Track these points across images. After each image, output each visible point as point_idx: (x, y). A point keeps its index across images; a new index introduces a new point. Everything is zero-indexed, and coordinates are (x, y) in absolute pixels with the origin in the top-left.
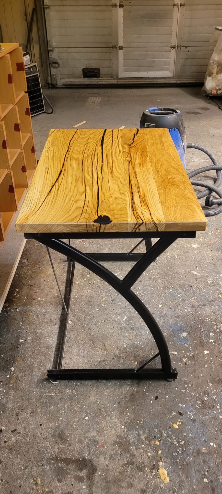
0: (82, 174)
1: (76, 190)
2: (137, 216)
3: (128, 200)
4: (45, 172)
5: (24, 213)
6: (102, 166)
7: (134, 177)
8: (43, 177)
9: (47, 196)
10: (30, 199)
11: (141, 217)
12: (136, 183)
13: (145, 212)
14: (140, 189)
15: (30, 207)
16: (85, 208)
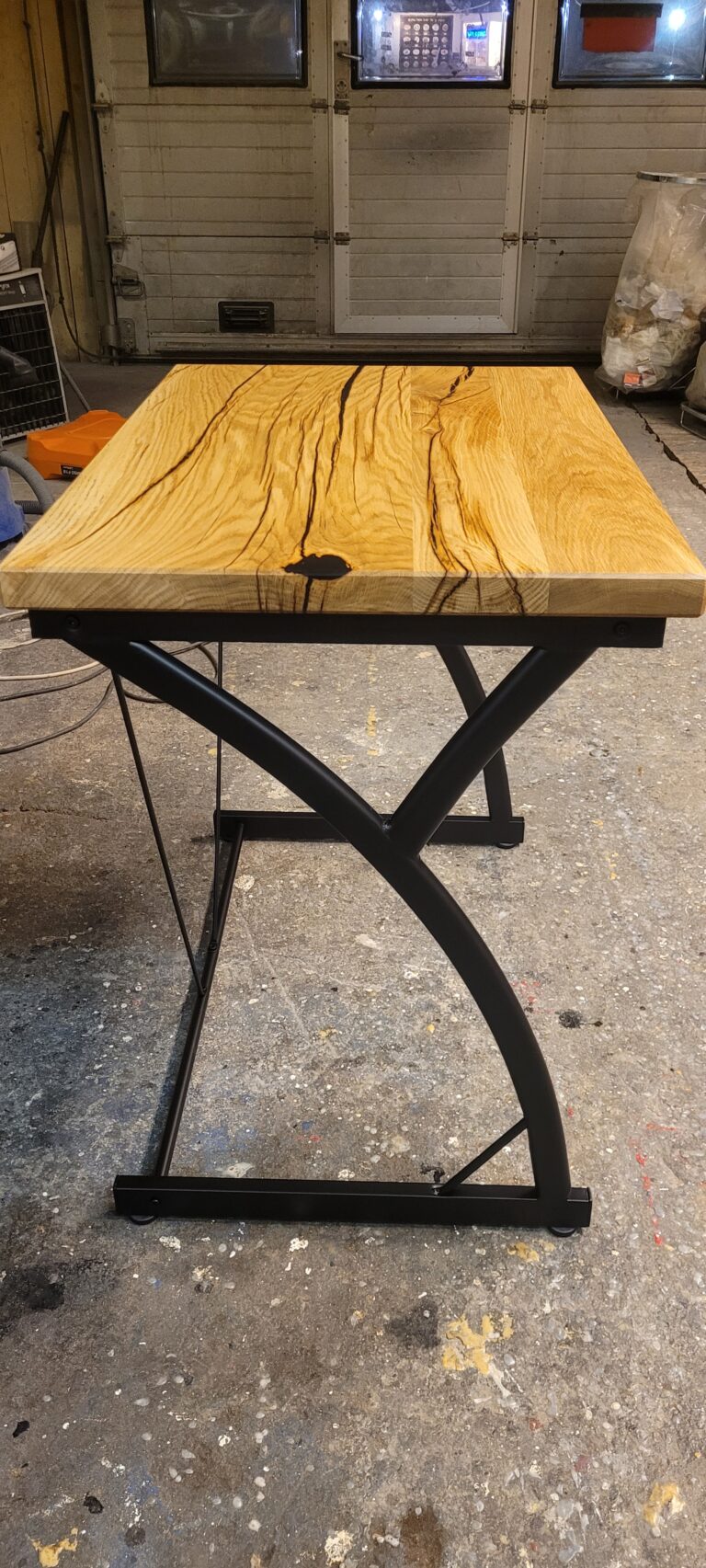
0: (262, 459)
1: (235, 492)
2: (446, 558)
3: (419, 521)
4: (135, 454)
5: (33, 545)
6: (336, 444)
7: (448, 468)
8: (124, 465)
9: (128, 506)
10: (67, 510)
11: (462, 561)
12: (453, 481)
13: (475, 550)
14: (465, 495)
15: (58, 530)
16: (259, 536)
